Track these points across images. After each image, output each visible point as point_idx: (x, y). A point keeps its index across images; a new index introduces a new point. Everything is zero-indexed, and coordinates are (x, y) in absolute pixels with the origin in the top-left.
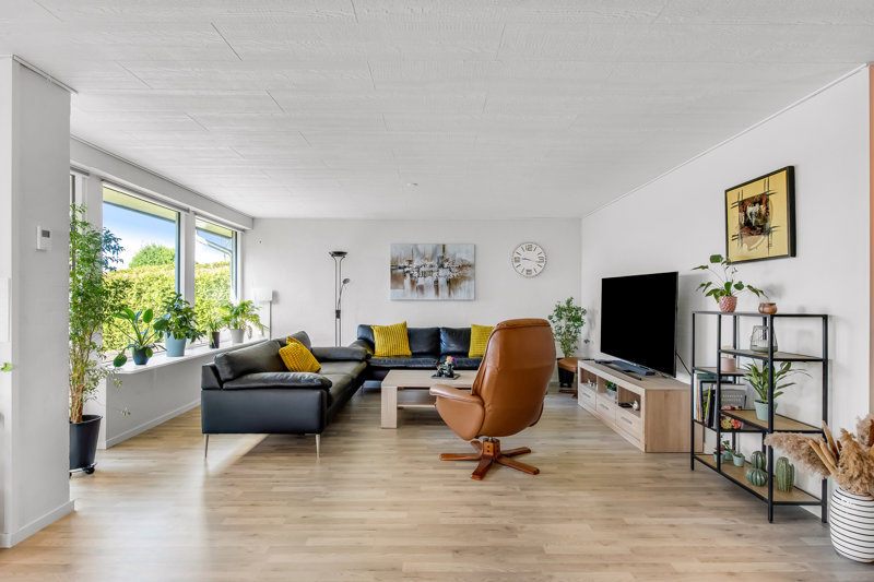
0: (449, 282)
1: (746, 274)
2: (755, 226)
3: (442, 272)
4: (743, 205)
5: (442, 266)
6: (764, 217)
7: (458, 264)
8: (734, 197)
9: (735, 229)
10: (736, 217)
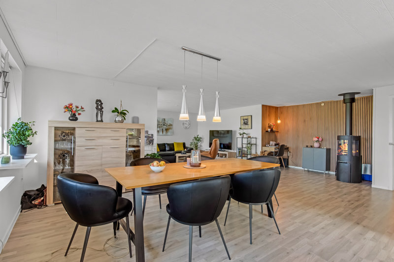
0: (166, 130)
1: (245, 131)
2: (246, 124)
3: (164, 126)
4: (244, 120)
5: (164, 125)
6: (247, 122)
7: (169, 124)
8: (242, 118)
9: (242, 123)
10: (243, 121)
